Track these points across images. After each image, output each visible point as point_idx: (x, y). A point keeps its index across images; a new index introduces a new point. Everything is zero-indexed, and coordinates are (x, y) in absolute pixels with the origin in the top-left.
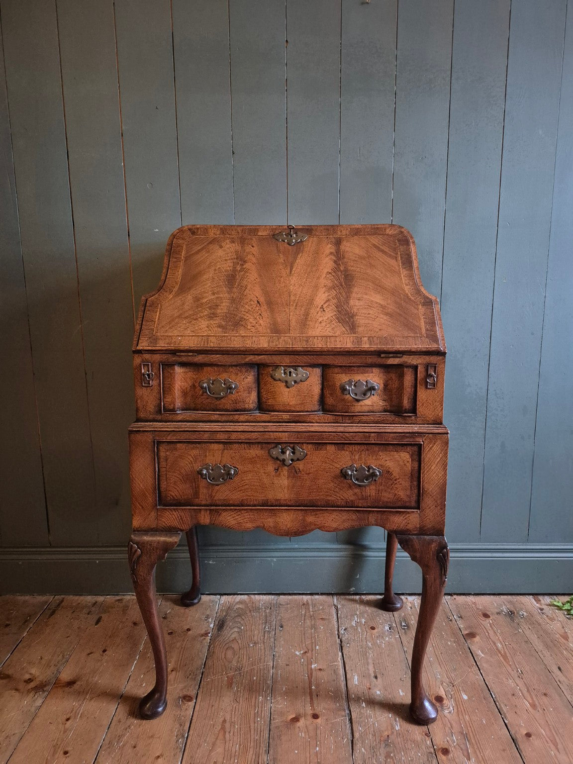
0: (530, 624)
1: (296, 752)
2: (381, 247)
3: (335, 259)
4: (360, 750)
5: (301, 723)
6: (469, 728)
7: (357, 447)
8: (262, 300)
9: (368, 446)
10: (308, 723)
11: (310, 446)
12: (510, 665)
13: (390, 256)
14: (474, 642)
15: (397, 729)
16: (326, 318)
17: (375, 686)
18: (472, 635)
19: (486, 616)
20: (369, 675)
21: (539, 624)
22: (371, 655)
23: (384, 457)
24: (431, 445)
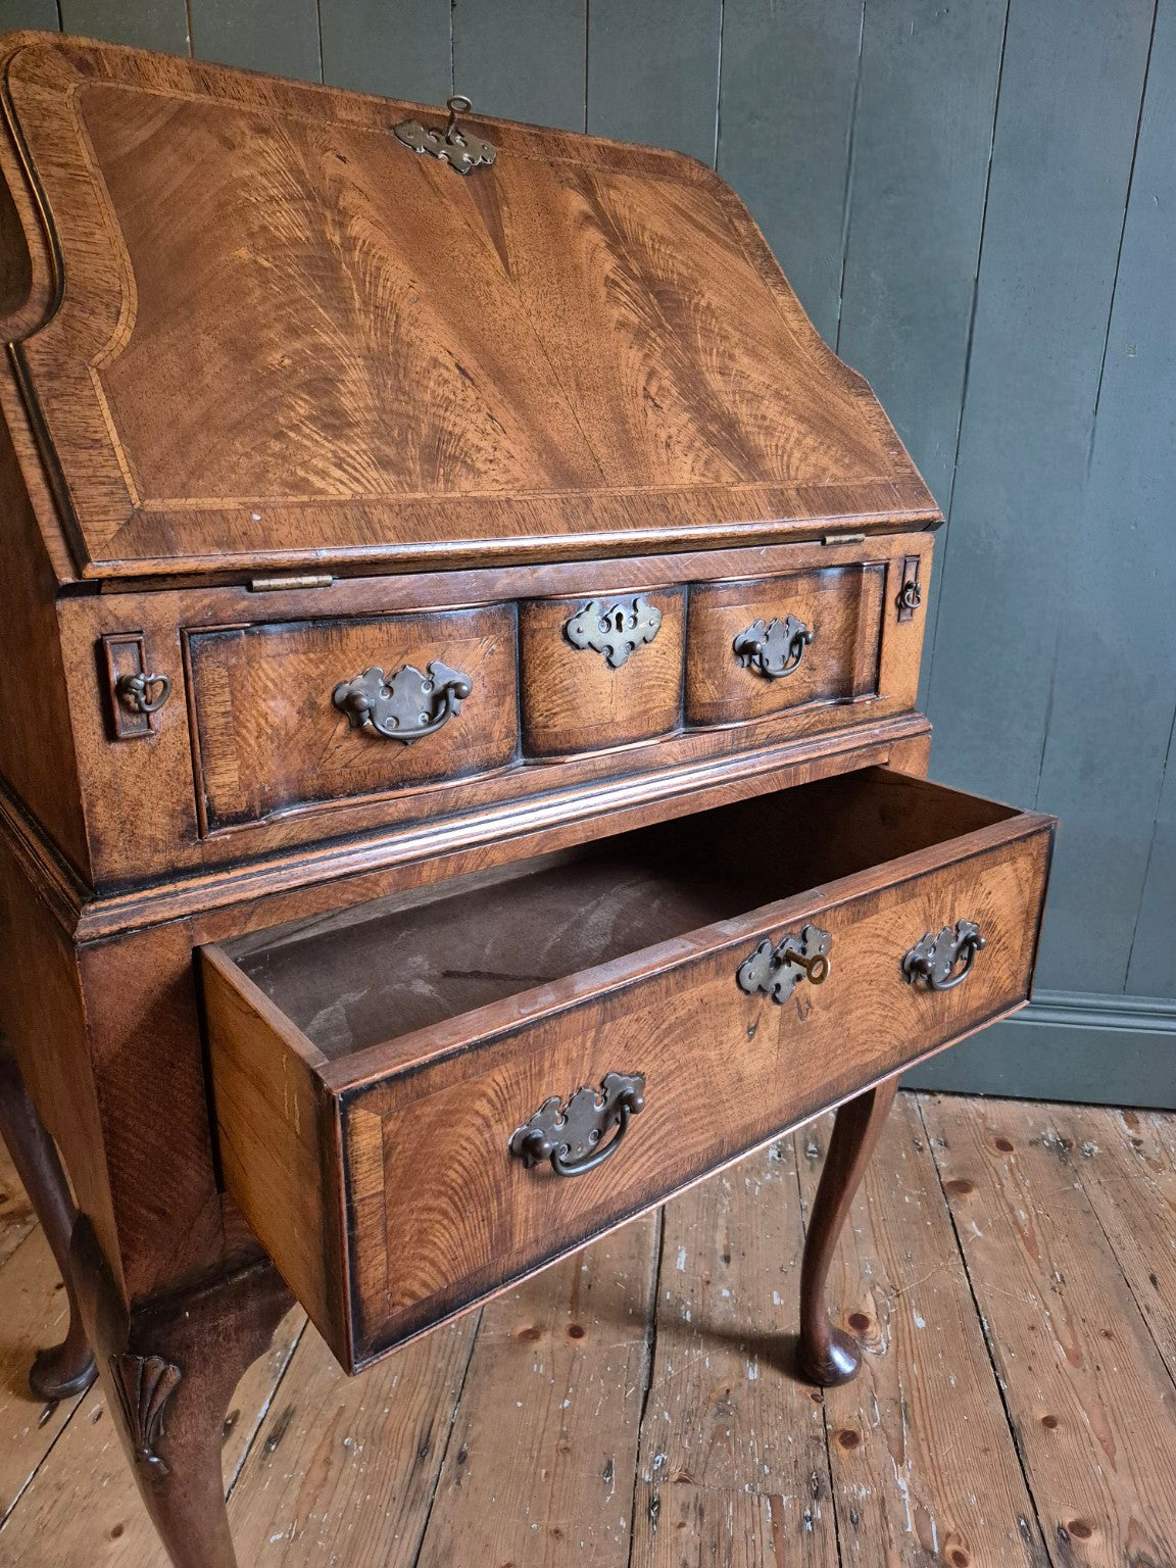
0: (1104, 1174)
1: (519, 1404)
4: (660, 1415)
5: (544, 1343)
6: (915, 1393)
10: (558, 1344)
12: (1038, 1262)
14: (965, 1201)
15: (751, 1377)
17: (722, 1278)
18: (962, 1187)
19: (1004, 1146)
20: (713, 1252)
21: (1126, 1176)
22: (725, 1207)
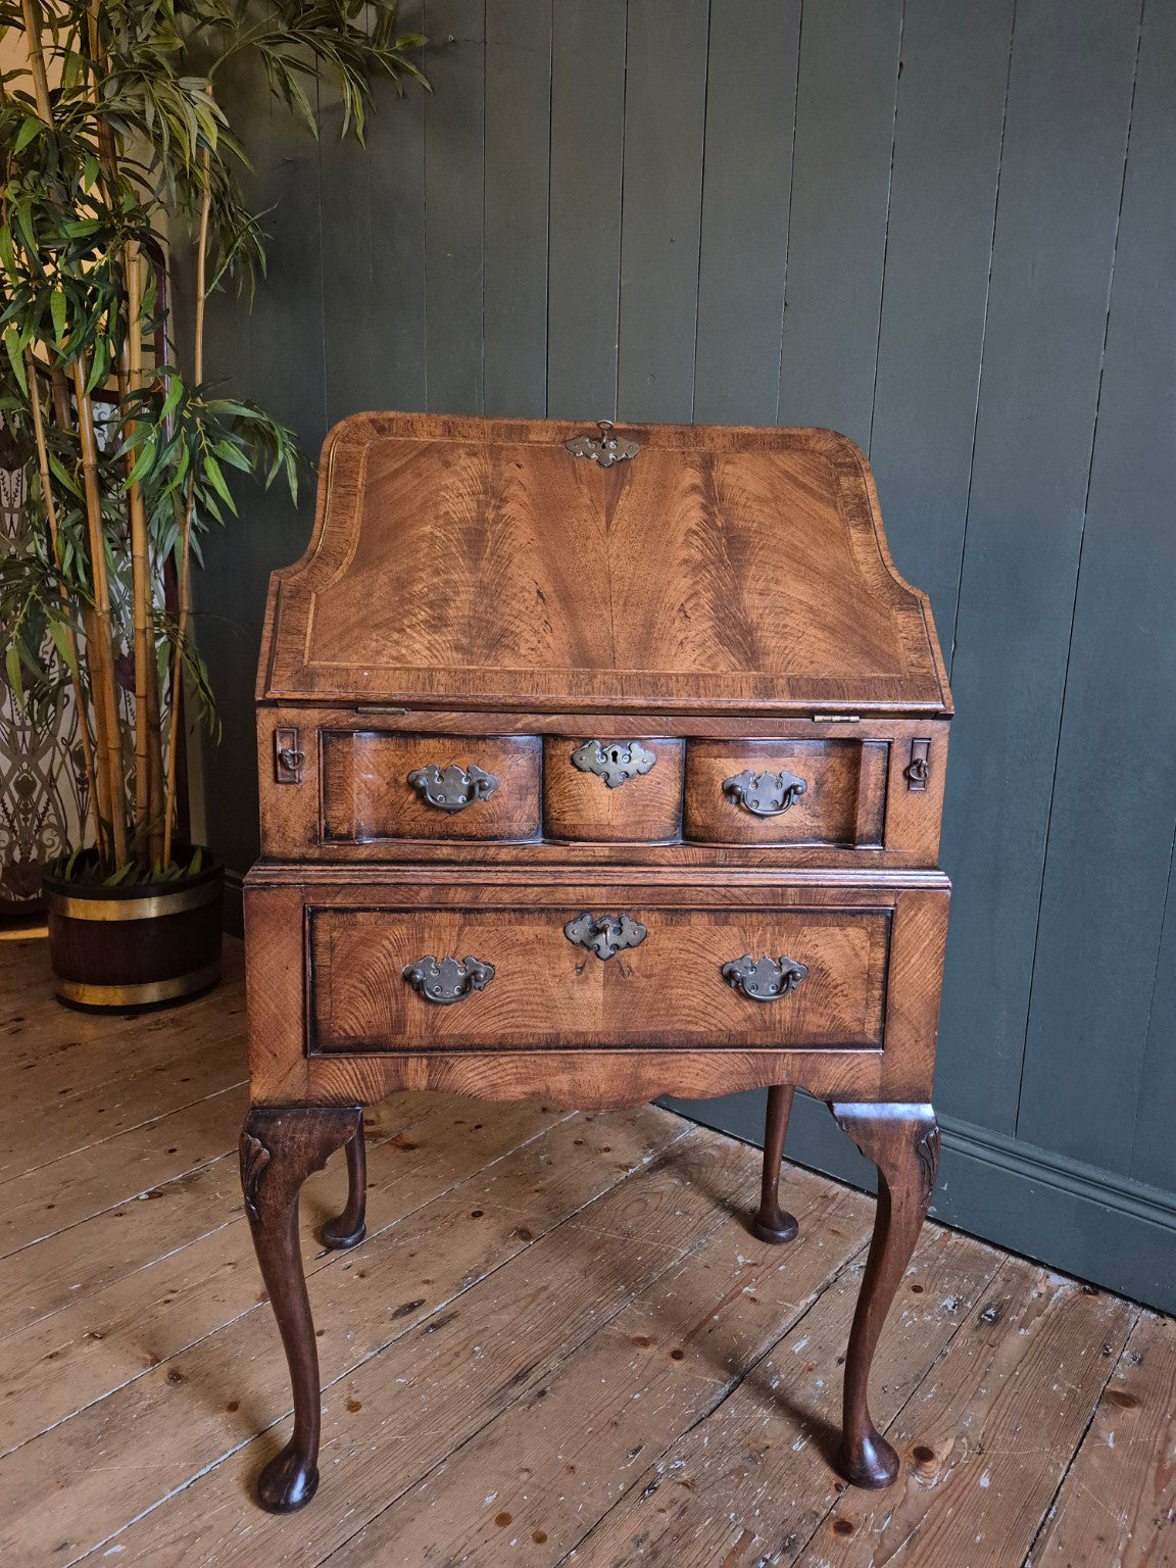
1: (603, 1381)
3: (705, 503)
7: (755, 919)
9: (779, 916)
11: (655, 917)
13: (822, 499)
15: (795, 1448)
16: (694, 633)
23: (813, 938)
24: (912, 913)
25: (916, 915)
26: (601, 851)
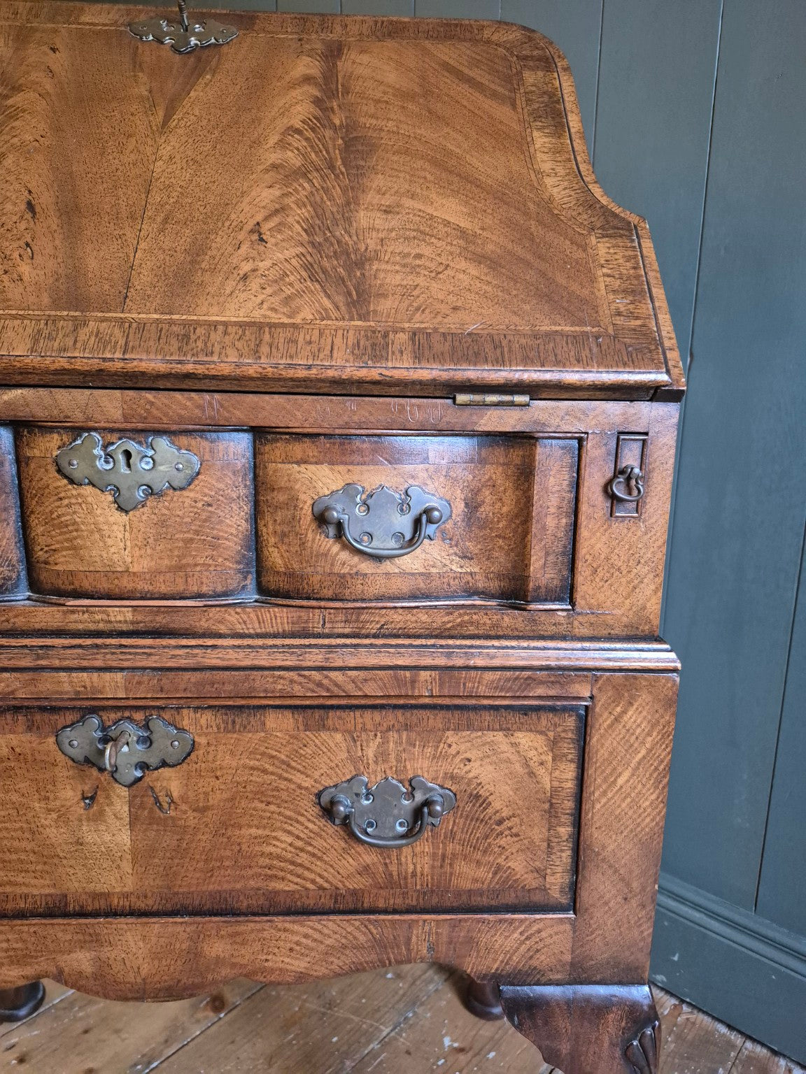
2: (466, 71)
3: (318, 94)
7: (369, 717)
8: (45, 199)
9: (408, 714)
11: (206, 718)
13: (494, 95)
16: (268, 263)
23: (463, 747)
24: (619, 709)
25: (624, 712)
26: (121, 614)
